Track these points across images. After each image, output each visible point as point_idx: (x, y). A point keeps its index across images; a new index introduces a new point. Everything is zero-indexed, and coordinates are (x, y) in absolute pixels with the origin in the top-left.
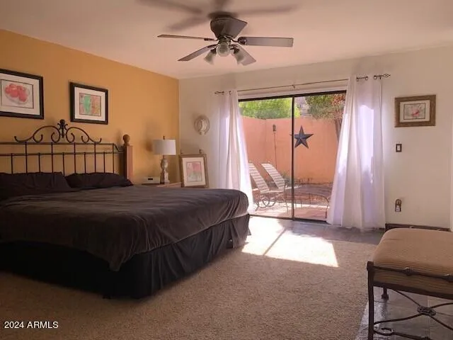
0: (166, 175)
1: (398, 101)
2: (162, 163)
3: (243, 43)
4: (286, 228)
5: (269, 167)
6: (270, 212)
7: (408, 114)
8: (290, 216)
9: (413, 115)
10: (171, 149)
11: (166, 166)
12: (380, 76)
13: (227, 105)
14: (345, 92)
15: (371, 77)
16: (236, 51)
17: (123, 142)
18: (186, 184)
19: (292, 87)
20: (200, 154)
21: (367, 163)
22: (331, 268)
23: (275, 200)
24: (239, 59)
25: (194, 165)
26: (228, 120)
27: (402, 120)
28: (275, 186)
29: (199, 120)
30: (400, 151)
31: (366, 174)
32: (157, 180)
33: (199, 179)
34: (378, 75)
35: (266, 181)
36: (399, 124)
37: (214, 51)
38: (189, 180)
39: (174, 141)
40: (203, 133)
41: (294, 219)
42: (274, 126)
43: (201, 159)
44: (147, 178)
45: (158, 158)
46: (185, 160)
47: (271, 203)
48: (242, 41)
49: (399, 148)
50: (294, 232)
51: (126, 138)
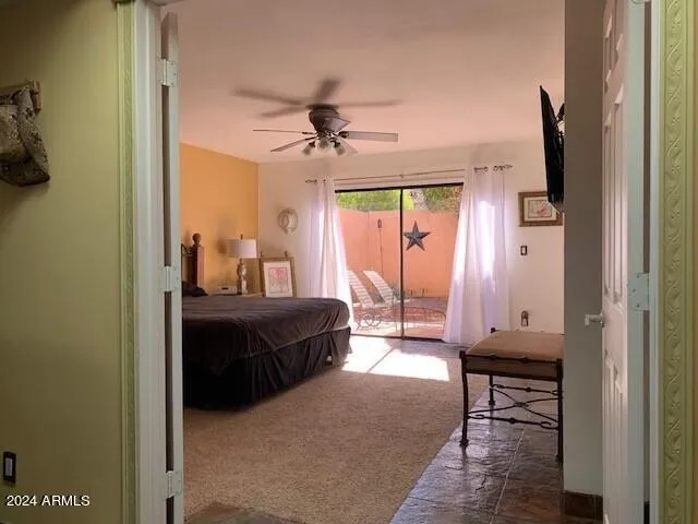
0: (244, 284)
1: (522, 196)
2: (239, 270)
3: (345, 137)
4: (394, 347)
5: (372, 275)
6: (374, 332)
7: (532, 211)
8: (399, 335)
9: (538, 212)
10: (250, 250)
11: (244, 273)
12: (501, 168)
13: (321, 197)
14: (462, 184)
15: (490, 167)
16: (337, 145)
17: (193, 243)
18: (268, 295)
19: (400, 178)
20: (286, 257)
21: (488, 268)
22: (441, 382)
23: (380, 319)
24: (341, 152)
25: (279, 271)
26: (321, 215)
27: (526, 219)
28: (381, 300)
29: (284, 214)
30: (526, 254)
31: (488, 280)
32: (233, 289)
33: (284, 289)
34: (498, 165)
35: (370, 293)
36: (524, 223)
37: (312, 145)
38: (272, 290)
39: (254, 242)
40: (290, 230)
41: (403, 338)
42: (379, 221)
43: (287, 265)
44: (220, 287)
45: (234, 263)
46: (267, 266)
47: (376, 322)
48: (343, 134)
49: (525, 250)
50: (403, 351)
51: (196, 237)
